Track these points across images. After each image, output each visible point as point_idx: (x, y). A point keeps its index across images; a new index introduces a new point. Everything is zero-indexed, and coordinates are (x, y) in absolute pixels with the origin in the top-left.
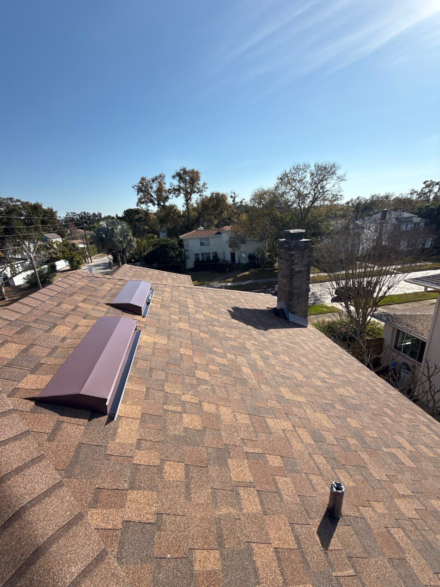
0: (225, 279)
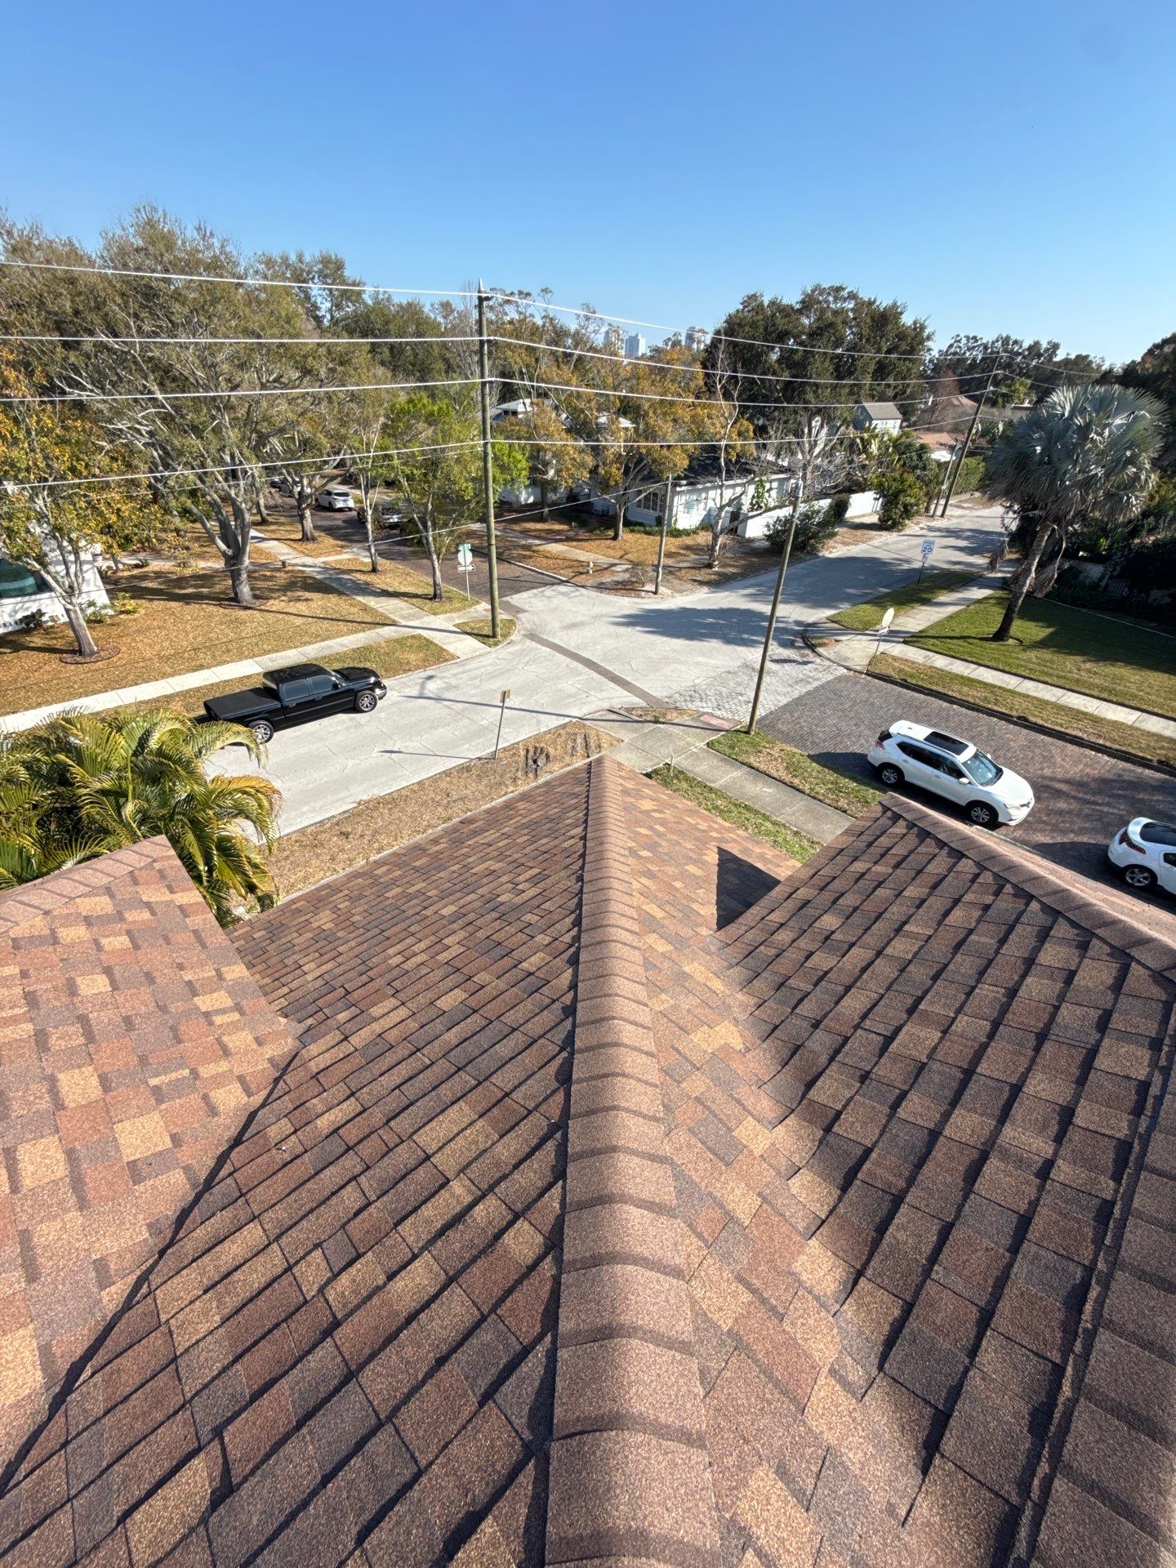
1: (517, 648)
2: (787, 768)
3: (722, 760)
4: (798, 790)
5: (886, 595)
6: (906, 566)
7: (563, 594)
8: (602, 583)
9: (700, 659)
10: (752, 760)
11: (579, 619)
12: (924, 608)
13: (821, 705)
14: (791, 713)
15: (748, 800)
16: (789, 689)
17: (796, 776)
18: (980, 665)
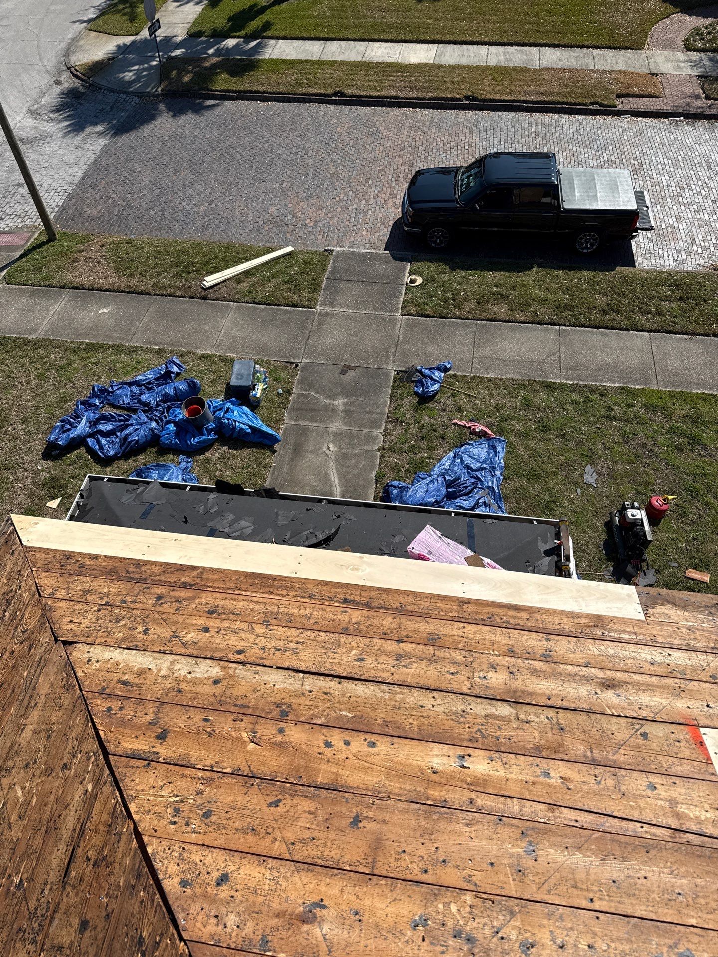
2: (117, 269)
3: (33, 293)
4: (141, 293)
10: (69, 276)
13: (127, 159)
14: (94, 187)
15: (86, 335)
16: (79, 153)
17: (131, 276)
18: (278, 38)
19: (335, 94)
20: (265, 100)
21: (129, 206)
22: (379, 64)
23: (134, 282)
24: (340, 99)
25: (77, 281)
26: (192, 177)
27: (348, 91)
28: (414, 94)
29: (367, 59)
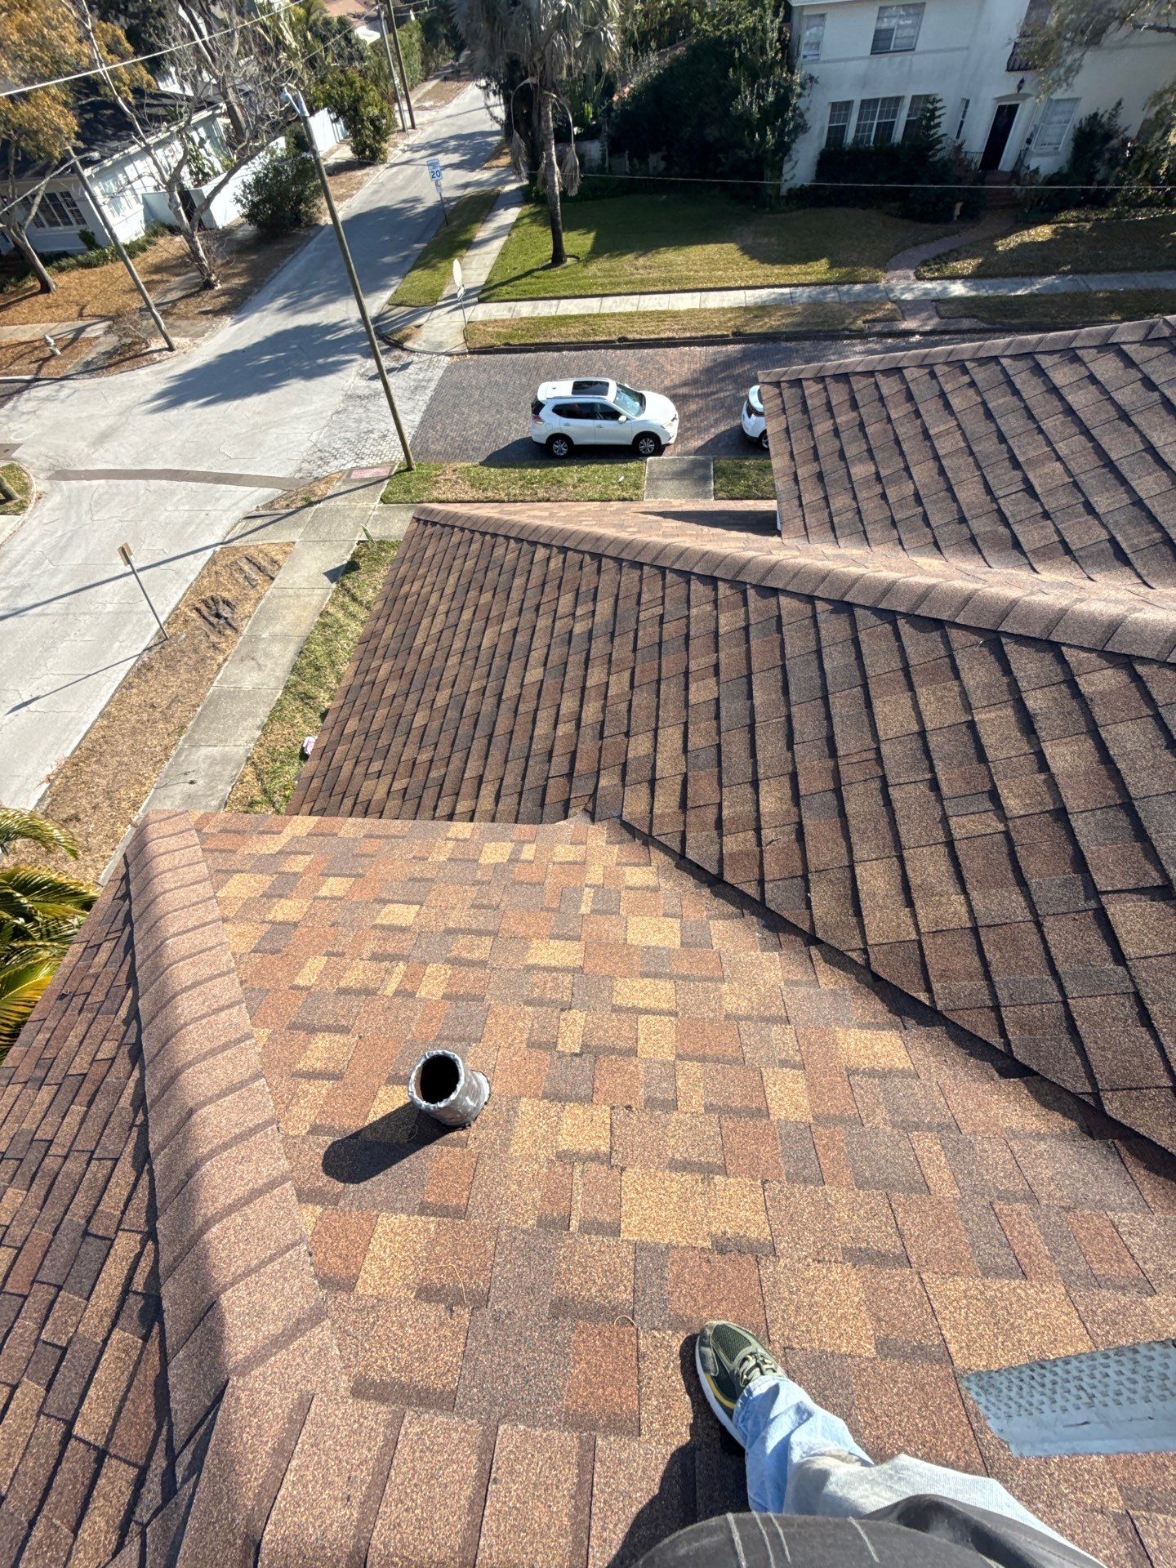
0: (943, 259)
1: (56, 499)
2: (472, 486)
3: (409, 509)
5: (426, 252)
6: (420, 208)
7: (47, 399)
8: (88, 363)
9: (295, 410)
10: (435, 494)
11: (103, 425)
12: (472, 253)
13: (455, 406)
14: (433, 428)
16: (412, 403)
18: (559, 298)
19: (620, 340)
20: (560, 350)
21: (466, 441)
22: (652, 313)
23: (489, 494)
24: (625, 343)
25: (442, 497)
26: (513, 415)
27: (630, 336)
28: (688, 335)
29: (641, 309)
